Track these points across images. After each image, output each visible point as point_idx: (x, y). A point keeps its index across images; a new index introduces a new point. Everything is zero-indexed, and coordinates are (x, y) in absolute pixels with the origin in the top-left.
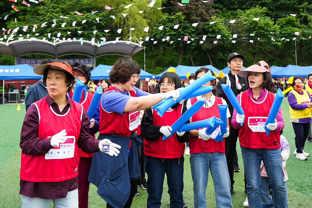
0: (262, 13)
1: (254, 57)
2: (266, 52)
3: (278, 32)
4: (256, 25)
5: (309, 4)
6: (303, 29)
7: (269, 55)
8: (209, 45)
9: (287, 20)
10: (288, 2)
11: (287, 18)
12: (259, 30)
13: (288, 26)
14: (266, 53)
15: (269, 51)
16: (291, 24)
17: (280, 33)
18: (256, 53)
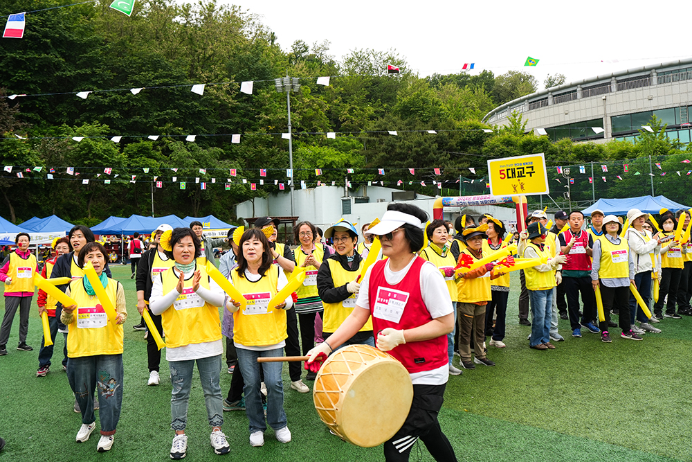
0: (102, 133)
1: (88, 202)
2: (111, 194)
3: (125, 163)
4: (90, 152)
5: (174, 126)
6: (162, 162)
7: (116, 199)
8: (4, 181)
9: (140, 147)
10: (145, 121)
11: (139, 145)
12: (94, 158)
13: (141, 156)
14: (111, 196)
15: (115, 192)
16: (144, 153)
17: (129, 166)
18: (90, 195)
